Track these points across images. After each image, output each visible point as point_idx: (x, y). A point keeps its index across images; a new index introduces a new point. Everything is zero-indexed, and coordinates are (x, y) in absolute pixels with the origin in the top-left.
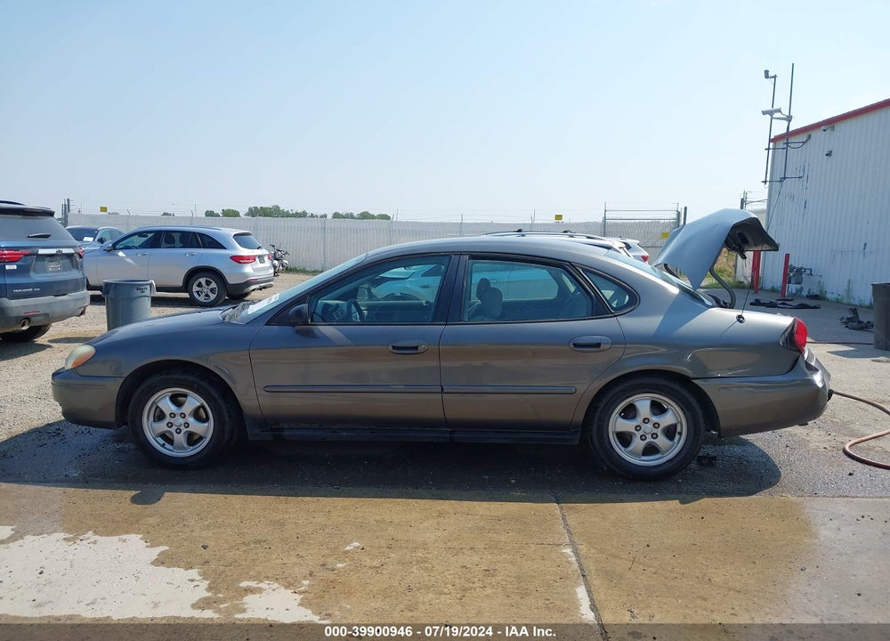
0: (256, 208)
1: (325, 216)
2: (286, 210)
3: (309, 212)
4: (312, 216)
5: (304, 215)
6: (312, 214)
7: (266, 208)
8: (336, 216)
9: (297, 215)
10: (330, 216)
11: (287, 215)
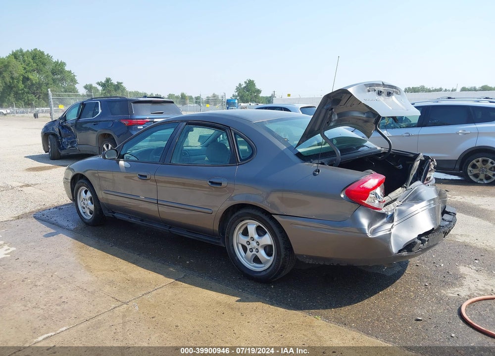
0: (409, 88)
1: (455, 90)
2: (428, 88)
3: (444, 89)
4: (446, 90)
5: (440, 90)
6: (446, 89)
7: (416, 88)
8: (464, 89)
9: (436, 90)
10: (458, 90)
11: (429, 91)
